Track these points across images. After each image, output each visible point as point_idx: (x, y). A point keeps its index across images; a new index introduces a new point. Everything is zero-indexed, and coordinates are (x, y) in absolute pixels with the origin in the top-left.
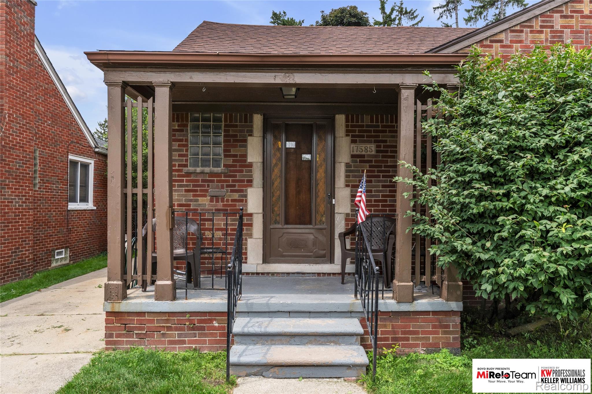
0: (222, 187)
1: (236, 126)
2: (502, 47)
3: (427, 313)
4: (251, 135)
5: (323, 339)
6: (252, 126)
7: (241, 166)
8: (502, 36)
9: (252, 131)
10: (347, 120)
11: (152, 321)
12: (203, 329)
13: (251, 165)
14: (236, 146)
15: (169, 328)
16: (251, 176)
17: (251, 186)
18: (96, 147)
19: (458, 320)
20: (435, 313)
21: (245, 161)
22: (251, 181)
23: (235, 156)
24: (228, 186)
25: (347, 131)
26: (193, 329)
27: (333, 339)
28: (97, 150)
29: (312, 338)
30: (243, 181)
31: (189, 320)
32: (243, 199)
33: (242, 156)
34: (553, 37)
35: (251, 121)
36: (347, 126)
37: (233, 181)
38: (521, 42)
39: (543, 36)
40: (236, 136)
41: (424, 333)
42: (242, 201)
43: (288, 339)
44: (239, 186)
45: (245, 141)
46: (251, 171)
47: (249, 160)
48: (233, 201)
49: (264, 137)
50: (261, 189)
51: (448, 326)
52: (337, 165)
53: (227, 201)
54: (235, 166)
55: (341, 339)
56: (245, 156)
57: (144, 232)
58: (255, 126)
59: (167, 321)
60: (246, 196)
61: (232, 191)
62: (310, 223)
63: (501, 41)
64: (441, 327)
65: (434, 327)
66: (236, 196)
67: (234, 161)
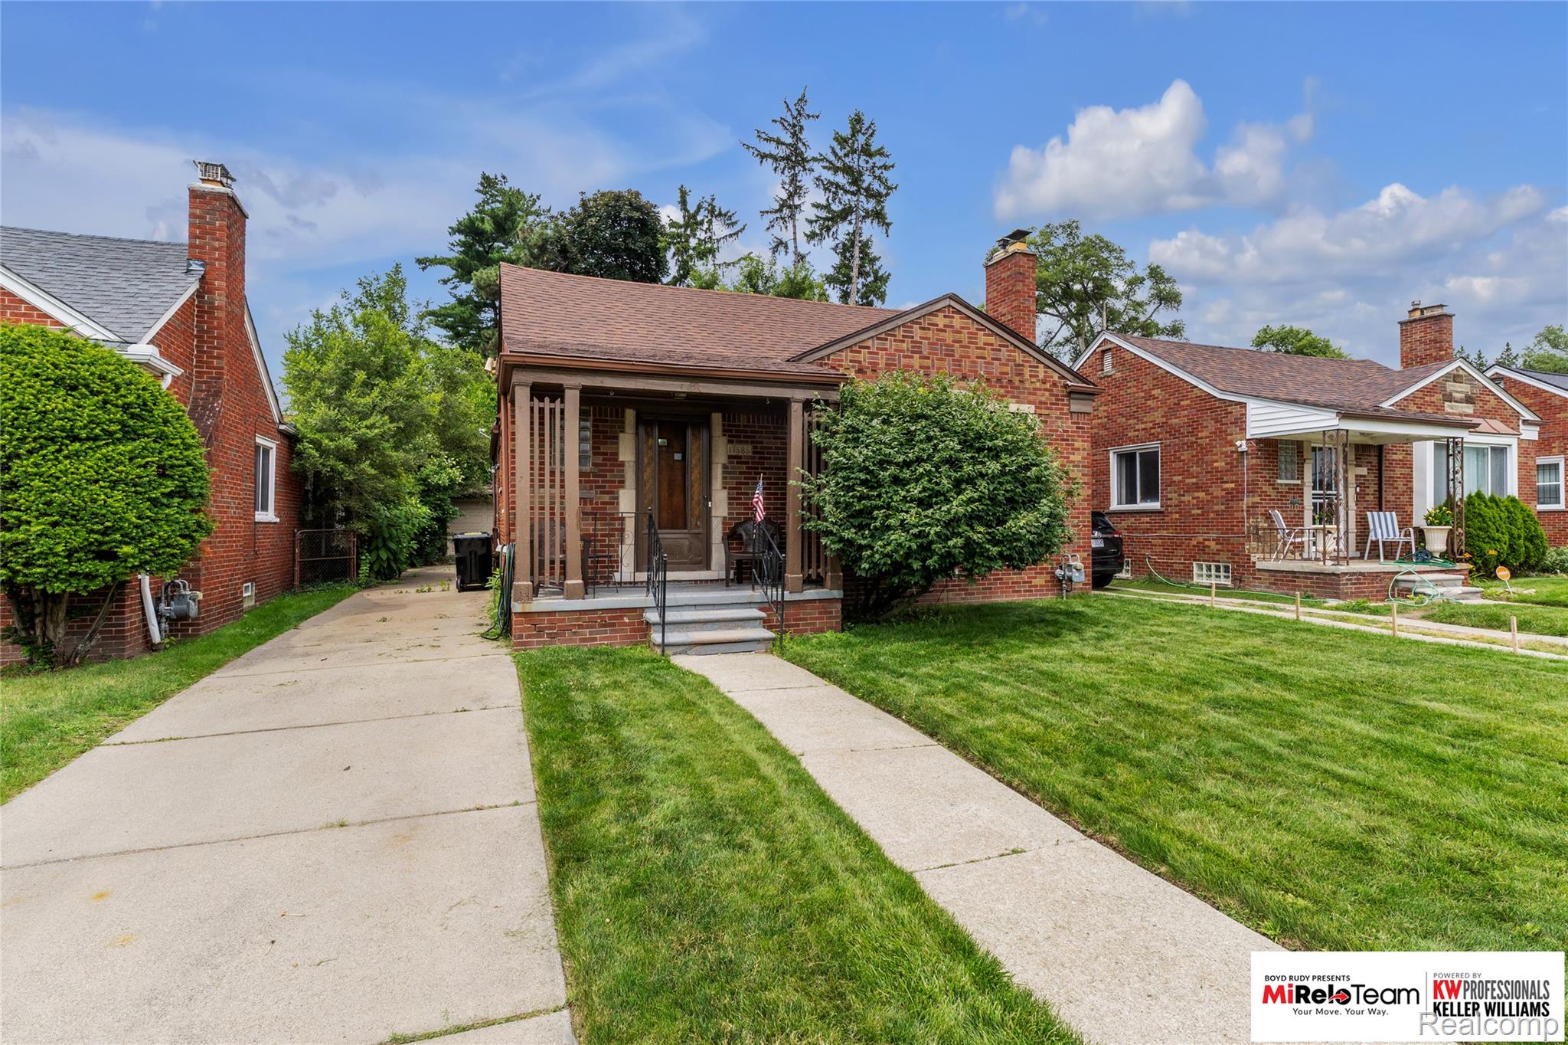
0: (591, 489)
1: (606, 421)
2: (870, 353)
3: (814, 601)
4: (623, 432)
5: (732, 624)
6: (623, 422)
7: (611, 465)
8: (869, 343)
9: (624, 427)
10: (724, 419)
11: (563, 620)
12: (614, 625)
13: (622, 464)
14: (605, 443)
15: (580, 627)
16: (623, 476)
17: (623, 487)
18: (280, 423)
19: (839, 606)
20: (820, 601)
21: (617, 460)
22: (623, 482)
23: (606, 454)
24: (597, 487)
25: (724, 431)
26: (604, 626)
27: (740, 623)
28: (282, 427)
29: (722, 624)
30: (614, 482)
31: (600, 618)
32: (615, 501)
33: (612, 454)
34: (913, 347)
35: (623, 416)
36: (724, 425)
37: (603, 482)
38: (886, 349)
39: (905, 345)
40: (606, 432)
41: (811, 619)
42: (613, 503)
43: (701, 625)
44: (610, 487)
45: (617, 438)
46: (623, 471)
47: (621, 458)
48: (602, 503)
49: (637, 434)
50: (634, 492)
51: (831, 612)
52: (714, 466)
53: (597, 503)
54: (605, 465)
55: (747, 623)
56: (617, 454)
58: (627, 422)
59: (578, 619)
60: (617, 498)
61: (602, 493)
62: (685, 527)
63: (868, 348)
64: (825, 613)
65: (820, 613)
66: (606, 498)
67: (604, 459)
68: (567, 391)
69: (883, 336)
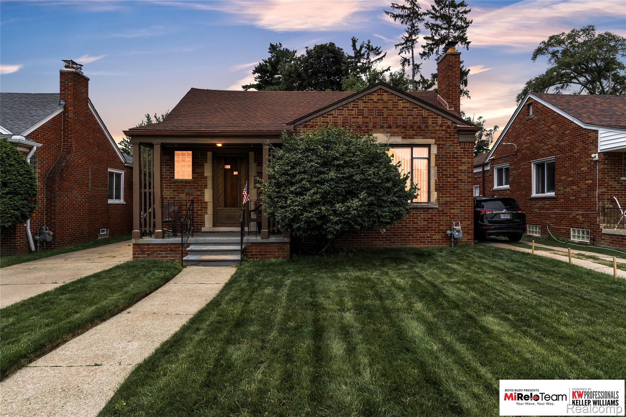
0: (192, 189)
1: (198, 158)
2: (333, 117)
3: (275, 243)
4: (206, 162)
5: (226, 253)
6: (206, 158)
7: (201, 178)
8: (333, 112)
9: (206, 160)
10: (255, 155)
11: (153, 248)
12: (176, 251)
13: (206, 177)
14: (198, 168)
15: (161, 251)
16: (206, 183)
17: (206, 188)
18: (125, 163)
19: (289, 246)
20: (278, 243)
21: (203, 175)
22: (206, 186)
23: (198, 173)
24: (194, 188)
25: (255, 160)
26: (172, 251)
27: (231, 252)
29: (221, 252)
30: (202, 186)
31: (169, 247)
32: (203, 194)
33: (201, 173)
34: (358, 112)
35: (206, 155)
36: (255, 158)
37: (197, 186)
38: (342, 115)
39: (354, 112)
40: (199, 163)
41: (273, 252)
42: (202, 195)
43: (211, 252)
44: (200, 188)
45: (203, 165)
46: (206, 181)
47: (205, 175)
48: (197, 195)
49: (213, 163)
50: (212, 190)
51: (284, 249)
52: (250, 177)
53: (195, 195)
54: (198, 178)
55: (233, 252)
56: (203, 173)
57: (150, 210)
58: (208, 158)
59: (160, 248)
60: (204, 193)
61: (197, 191)
62: (237, 207)
63: (333, 115)
64: (281, 249)
65: (278, 249)
66: (199, 193)
67: (197, 175)
68: (154, 146)
69: (341, 108)
